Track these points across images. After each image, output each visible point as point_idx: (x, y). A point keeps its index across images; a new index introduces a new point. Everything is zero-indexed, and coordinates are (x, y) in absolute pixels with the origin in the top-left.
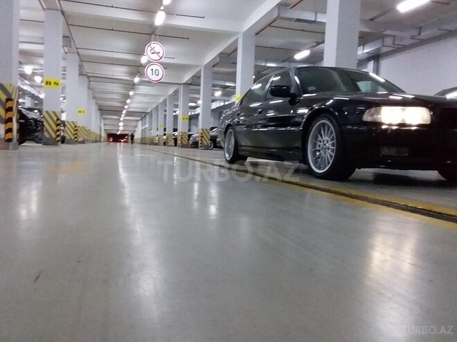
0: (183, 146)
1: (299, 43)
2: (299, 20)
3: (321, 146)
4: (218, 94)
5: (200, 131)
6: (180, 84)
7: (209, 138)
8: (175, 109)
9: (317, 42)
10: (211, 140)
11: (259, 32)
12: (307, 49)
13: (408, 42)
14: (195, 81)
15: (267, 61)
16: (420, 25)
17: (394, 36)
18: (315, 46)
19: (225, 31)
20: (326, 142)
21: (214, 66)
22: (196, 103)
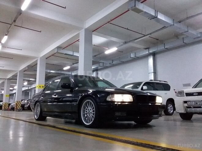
0: (5, 110)
1: (65, 63)
2: (66, 54)
3: (87, 112)
4: (26, 83)
5: (16, 102)
6: (6, 79)
7: (21, 105)
8: (1, 91)
9: (73, 63)
10: (21, 106)
11: (48, 57)
12: (69, 66)
13: (108, 65)
14: (14, 78)
15: (50, 70)
16: (113, 59)
17: (103, 63)
18: (72, 65)
19: (32, 56)
20: (90, 110)
21: (24, 71)
22: (13, 88)
